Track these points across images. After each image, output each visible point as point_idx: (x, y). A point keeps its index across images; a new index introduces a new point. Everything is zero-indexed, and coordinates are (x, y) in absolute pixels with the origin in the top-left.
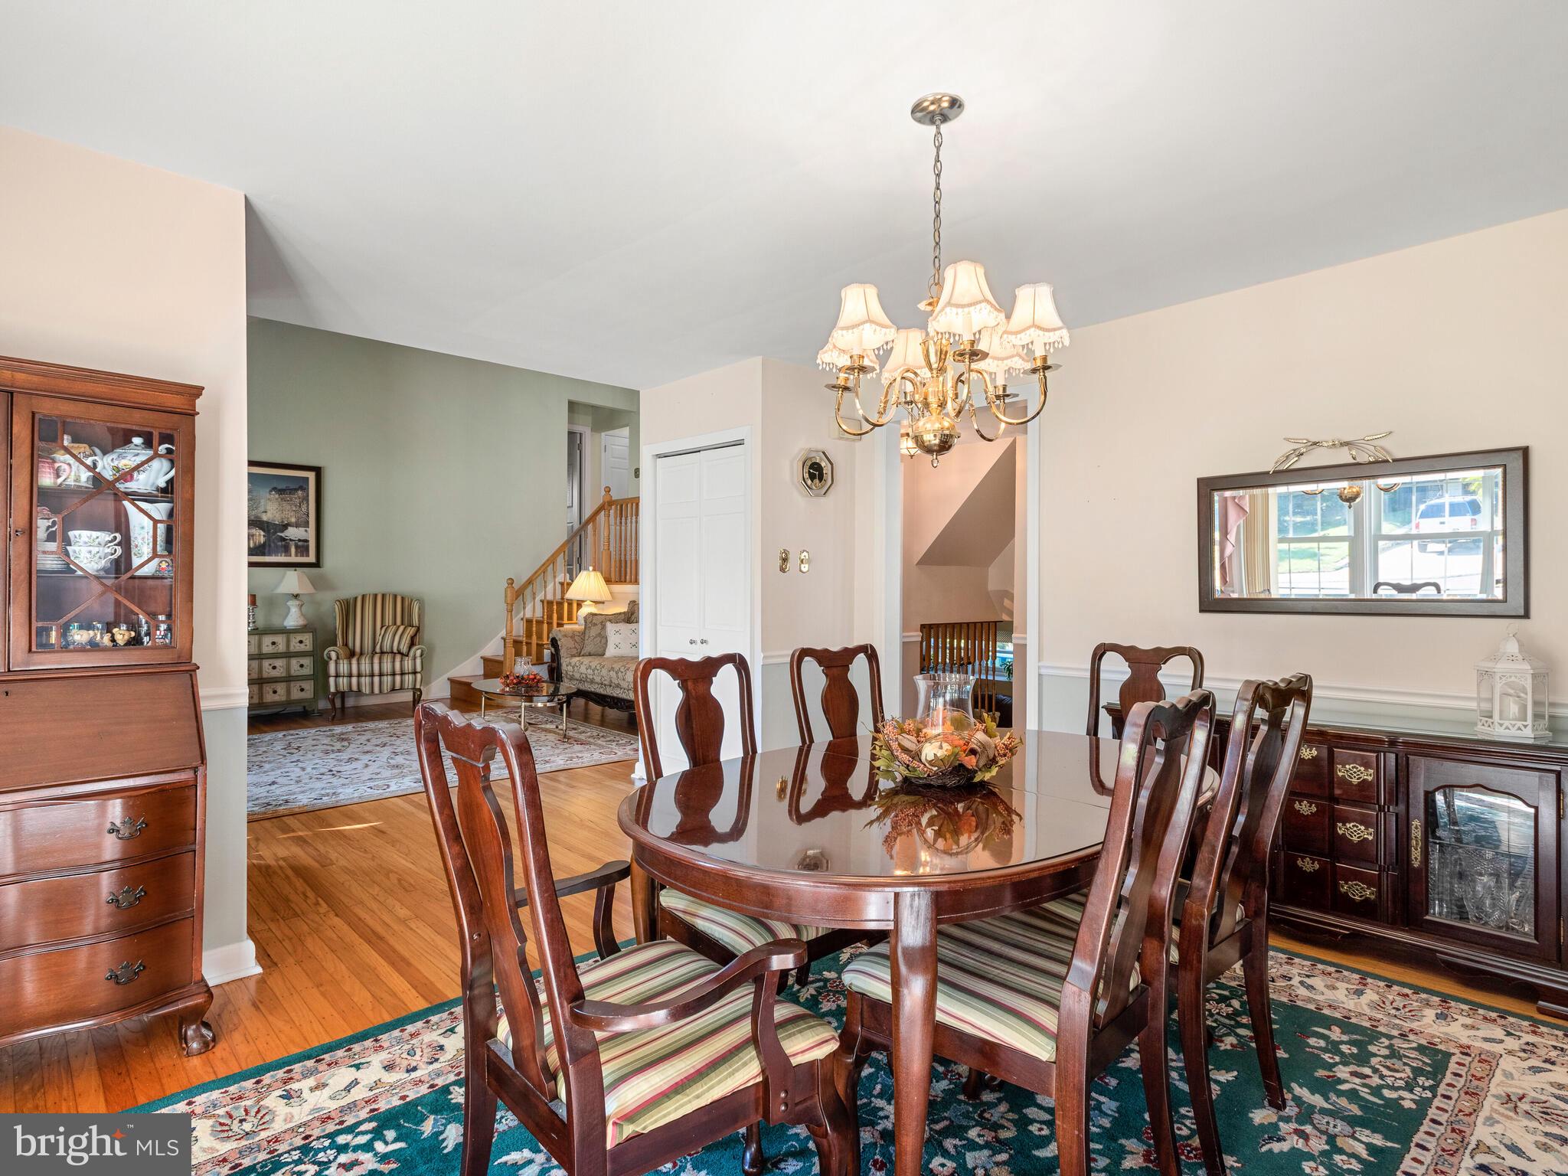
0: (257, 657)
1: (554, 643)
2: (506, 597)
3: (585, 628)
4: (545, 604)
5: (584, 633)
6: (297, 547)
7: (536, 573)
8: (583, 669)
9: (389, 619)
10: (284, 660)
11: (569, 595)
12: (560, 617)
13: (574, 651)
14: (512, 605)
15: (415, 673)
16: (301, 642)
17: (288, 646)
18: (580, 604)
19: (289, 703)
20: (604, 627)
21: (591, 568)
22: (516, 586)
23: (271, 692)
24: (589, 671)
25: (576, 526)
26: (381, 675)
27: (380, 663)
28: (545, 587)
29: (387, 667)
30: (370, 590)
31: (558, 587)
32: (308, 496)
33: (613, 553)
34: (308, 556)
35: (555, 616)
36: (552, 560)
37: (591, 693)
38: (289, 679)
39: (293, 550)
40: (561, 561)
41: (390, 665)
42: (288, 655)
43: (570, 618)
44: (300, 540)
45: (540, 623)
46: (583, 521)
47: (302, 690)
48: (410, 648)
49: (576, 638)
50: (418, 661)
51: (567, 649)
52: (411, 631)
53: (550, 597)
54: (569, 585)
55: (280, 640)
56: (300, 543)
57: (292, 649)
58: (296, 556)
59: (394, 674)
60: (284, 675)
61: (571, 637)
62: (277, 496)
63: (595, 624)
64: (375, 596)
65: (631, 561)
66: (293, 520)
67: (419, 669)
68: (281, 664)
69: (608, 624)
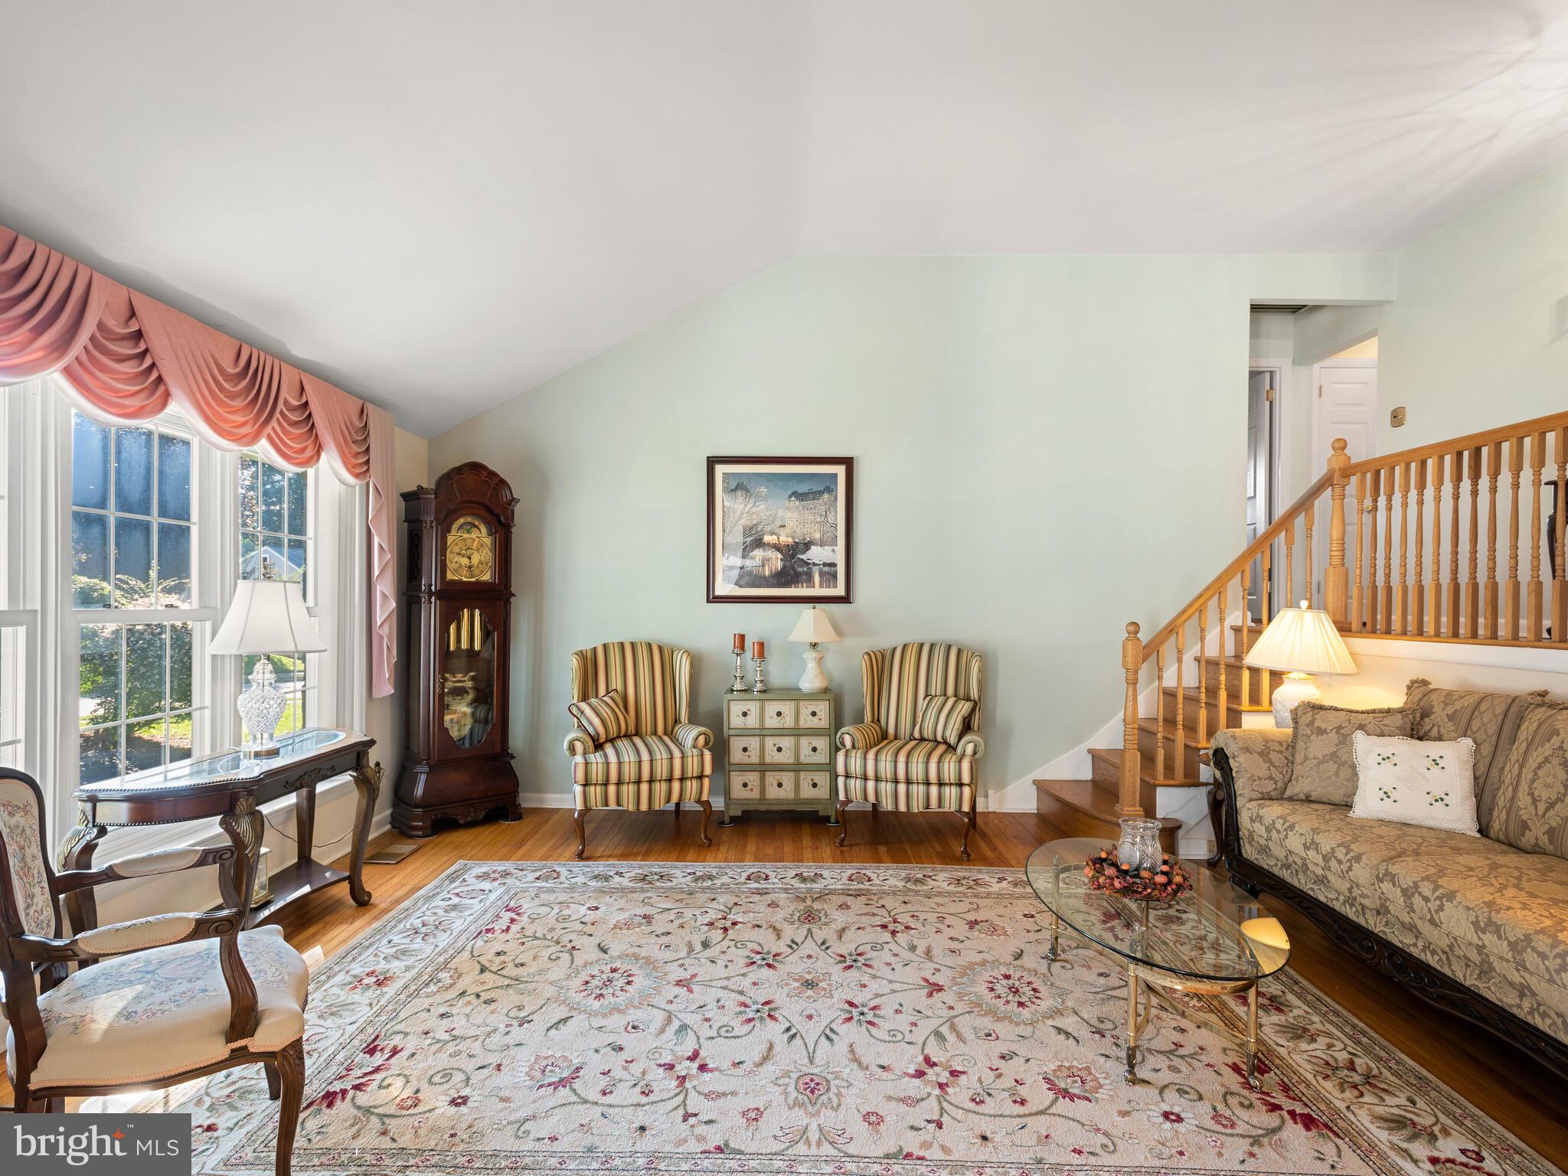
0: (757, 732)
1: (1220, 758)
2: (1124, 656)
3: (1295, 736)
4: (1203, 664)
5: (1292, 745)
6: (821, 574)
7: (1184, 611)
8: (1295, 843)
9: (936, 687)
10: (792, 738)
11: (1252, 659)
12: (1234, 695)
13: (1269, 787)
14: (1136, 672)
15: (961, 785)
16: (814, 714)
17: (797, 720)
18: (1277, 677)
19: (797, 800)
20: (1345, 740)
21: (1304, 604)
22: (1144, 636)
23: (775, 785)
24: (1312, 854)
25: (1262, 527)
26: (908, 782)
27: (907, 763)
28: (1202, 639)
29: (917, 770)
30: (913, 636)
31: (1230, 636)
32: (836, 500)
33: (1354, 573)
34: (835, 586)
35: (1223, 695)
36: (1218, 587)
37: (1317, 902)
38: (797, 767)
39: (817, 578)
40: (1235, 589)
41: (921, 767)
42: (797, 732)
43: (1255, 699)
44: (825, 564)
45: (1191, 700)
46: (1276, 517)
47: (815, 785)
48: (960, 737)
49: (1273, 756)
50: (966, 765)
51: (1252, 779)
52: (964, 708)
53: (1212, 652)
54: (1256, 633)
55: (787, 708)
56: (826, 569)
57: (802, 724)
58: (821, 586)
59: (928, 783)
60: (792, 761)
61: (1261, 754)
62: (797, 503)
63: (1321, 732)
64: (922, 645)
65: (1405, 589)
66: (817, 536)
67: (966, 779)
68: (788, 745)
69: (1359, 737)
